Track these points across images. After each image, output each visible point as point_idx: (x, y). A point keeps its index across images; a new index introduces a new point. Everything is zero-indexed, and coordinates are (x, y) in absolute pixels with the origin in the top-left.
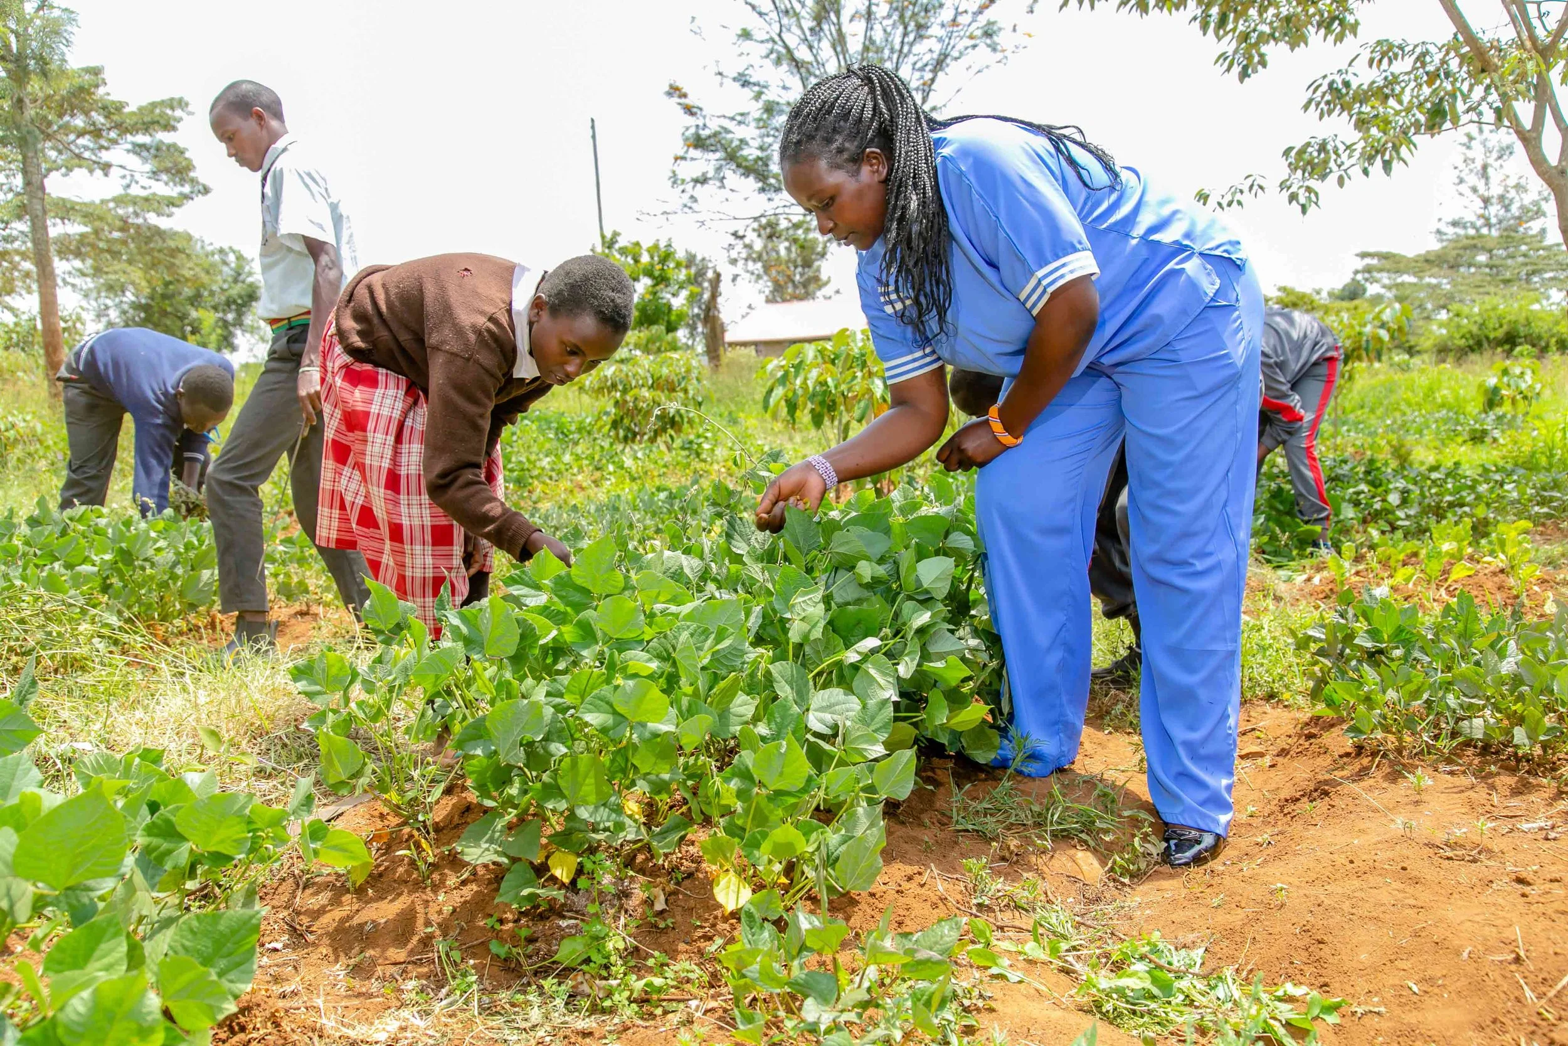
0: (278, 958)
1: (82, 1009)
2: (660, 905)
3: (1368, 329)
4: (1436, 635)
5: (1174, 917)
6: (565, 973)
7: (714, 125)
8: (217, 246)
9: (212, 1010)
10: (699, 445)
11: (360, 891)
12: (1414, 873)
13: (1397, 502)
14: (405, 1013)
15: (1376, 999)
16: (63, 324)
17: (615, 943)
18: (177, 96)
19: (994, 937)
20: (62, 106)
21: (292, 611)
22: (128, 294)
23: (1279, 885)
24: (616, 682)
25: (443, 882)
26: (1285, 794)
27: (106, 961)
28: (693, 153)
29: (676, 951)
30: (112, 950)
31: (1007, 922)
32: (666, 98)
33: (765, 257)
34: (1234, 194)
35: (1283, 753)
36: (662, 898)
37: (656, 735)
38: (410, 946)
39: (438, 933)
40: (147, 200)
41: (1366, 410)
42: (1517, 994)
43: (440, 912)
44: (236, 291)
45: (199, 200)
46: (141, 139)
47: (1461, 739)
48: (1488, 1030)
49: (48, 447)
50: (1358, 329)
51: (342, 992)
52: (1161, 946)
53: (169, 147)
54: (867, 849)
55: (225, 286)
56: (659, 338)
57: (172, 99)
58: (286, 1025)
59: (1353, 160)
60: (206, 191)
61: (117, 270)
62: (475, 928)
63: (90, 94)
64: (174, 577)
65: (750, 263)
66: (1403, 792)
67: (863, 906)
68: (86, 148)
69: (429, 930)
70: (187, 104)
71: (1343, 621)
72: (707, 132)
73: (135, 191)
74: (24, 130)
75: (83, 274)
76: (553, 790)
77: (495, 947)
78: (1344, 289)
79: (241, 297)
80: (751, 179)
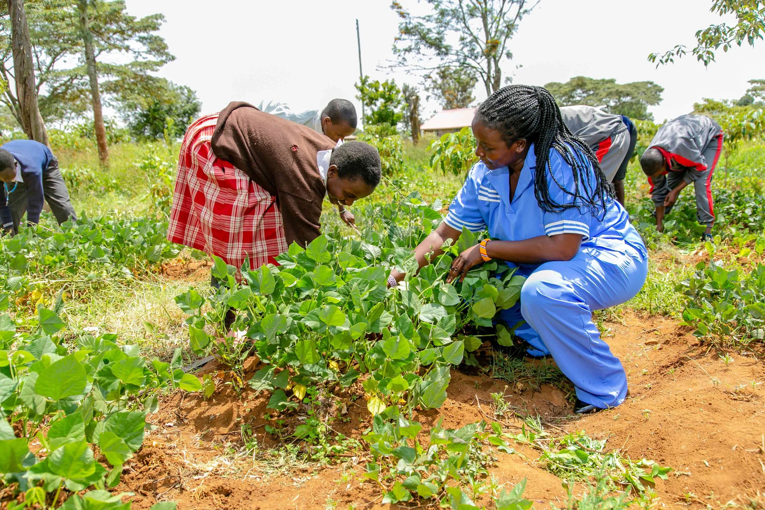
0: (171, 430)
1: (59, 456)
2: (344, 411)
3: (745, 123)
4: (746, 285)
5: (594, 424)
6: (298, 442)
7: (414, 22)
8: (179, 85)
9: (123, 456)
10: (401, 182)
11: (209, 400)
12: (715, 407)
13: (750, 213)
14: (222, 458)
15: (687, 468)
16: (106, 125)
17: (322, 429)
18: (159, 13)
19: (503, 431)
20: (106, 19)
21: (200, 264)
22: (138, 109)
23: (647, 410)
24: (322, 306)
25: (247, 397)
26: (663, 364)
27: (75, 433)
28: (404, 36)
29: (351, 433)
30: (78, 429)
31: (511, 424)
32: (390, 9)
33: (443, 87)
34: (669, 56)
35: (667, 342)
36: (345, 408)
37: (340, 332)
38: (230, 426)
39: (243, 421)
40: (146, 63)
41: (745, 163)
42: (758, 468)
43: (244, 411)
44: (188, 107)
45: (170, 63)
46: (143, 34)
47: (753, 339)
48: (741, 486)
49: (98, 184)
50: (739, 122)
51: (198, 447)
52: (585, 438)
53: (156, 38)
54: (439, 388)
55: (183, 105)
56: (387, 129)
57: (156, 15)
58: (166, 463)
59: (732, 37)
60: (173, 58)
61: (133, 98)
62: (260, 419)
63: (119, 13)
64: (143, 249)
65: (436, 91)
66: (719, 365)
67: (441, 414)
68: (117, 39)
69: (239, 419)
70: (163, 17)
71: (699, 278)
72: (411, 26)
73: (140, 59)
74: (85, 33)
75: (117, 100)
76: (292, 356)
77: (268, 429)
78: (741, 99)
79: (190, 110)
80: (433, 49)
